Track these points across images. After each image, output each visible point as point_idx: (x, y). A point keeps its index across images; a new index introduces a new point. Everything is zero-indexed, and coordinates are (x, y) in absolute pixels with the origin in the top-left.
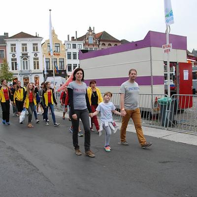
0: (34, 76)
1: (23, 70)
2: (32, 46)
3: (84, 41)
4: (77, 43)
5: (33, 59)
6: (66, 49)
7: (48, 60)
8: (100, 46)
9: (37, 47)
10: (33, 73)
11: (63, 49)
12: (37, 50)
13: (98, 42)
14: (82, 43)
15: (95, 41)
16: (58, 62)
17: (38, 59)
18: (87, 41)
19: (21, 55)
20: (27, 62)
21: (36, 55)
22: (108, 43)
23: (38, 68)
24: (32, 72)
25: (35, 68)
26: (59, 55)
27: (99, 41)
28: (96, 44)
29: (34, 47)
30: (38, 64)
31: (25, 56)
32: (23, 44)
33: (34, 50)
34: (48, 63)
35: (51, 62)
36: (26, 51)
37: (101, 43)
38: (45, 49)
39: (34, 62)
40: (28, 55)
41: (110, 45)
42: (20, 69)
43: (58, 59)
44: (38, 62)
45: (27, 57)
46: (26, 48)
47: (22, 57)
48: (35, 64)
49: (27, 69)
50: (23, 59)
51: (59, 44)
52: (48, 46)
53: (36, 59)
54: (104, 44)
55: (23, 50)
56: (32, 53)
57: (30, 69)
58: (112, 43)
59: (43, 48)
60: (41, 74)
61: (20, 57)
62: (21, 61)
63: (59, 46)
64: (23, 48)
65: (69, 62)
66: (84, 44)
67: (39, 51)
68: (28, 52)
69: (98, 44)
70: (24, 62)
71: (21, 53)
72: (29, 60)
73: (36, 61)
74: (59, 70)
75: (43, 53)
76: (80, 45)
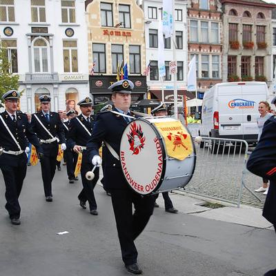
0: (63, 89)
1: (34, 72)
3: (190, 3)
5: (62, 43)
6: (147, 19)
7: (100, 49)
8: (226, 16)
9: (72, 12)
10: (63, 83)
11: (139, 21)
12: (73, 19)
13: (220, 6)
14: (184, 6)
15: (213, 3)
16: (126, 55)
17: (74, 43)
18: (196, 1)
19: (29, 31)
20: (44, 51)
21: (70, 32)
22: (244, 9)
23: (75, 70)
24: (61, 79)
25: (66, 70)
26: (129, 34)
27: (223, 4)
28: (216, 12)
29: (64, 12)
30: (75, 58)
31: (40, 34)
32: (35, 1)
33: (64, 19)
34: (102, 56)
35: (108, 54)
36: (43, 19)
37: (228, 8)
38: (94, 17)
39: (65, 52)
40: (50, 32)
41: (247, 14)
42: (28, 71)
43: (126, 45)
44: (75, 52)
45: (48, 37)
46: (43, 11)
47: (33, 37)
48: (66, 58)
49: (45, 69)
50: (36, 41)
51: (129, 6)
52: (101, 10)
53: (70, 43)
54: (234, 12)
55: (35, 19)
56: (60, 26)
57: (55, 71)
58: (251, 11)
59: (89, 14)
60: (84, 85)
61: (28, 35)
62: (30, 47)
63: (129, 13)
64: (34, 11)
65: (152, 55)
66: (188, 9)
67: (77, 23)
68: (47, 22)
69: (221, 10)
70: (36, 51)
71: (30, 25)
72: (51, 47)
73: (70, 49)
74: (129, 74)
75: (88, 28)
76: (180, 12)
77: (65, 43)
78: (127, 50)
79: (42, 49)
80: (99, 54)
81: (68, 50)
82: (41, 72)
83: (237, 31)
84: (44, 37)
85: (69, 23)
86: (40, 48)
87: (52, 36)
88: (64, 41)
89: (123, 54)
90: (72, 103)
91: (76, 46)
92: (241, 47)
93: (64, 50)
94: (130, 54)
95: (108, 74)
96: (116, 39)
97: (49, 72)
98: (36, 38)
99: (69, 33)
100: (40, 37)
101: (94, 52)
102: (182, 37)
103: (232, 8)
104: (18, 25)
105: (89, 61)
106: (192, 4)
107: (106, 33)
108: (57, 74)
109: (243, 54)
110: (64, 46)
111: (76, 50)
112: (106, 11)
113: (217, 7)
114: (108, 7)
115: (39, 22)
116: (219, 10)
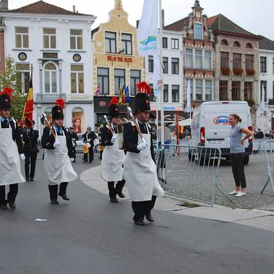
0: (70, 108)
1: (44, 92)
2: (68, 36)
3: (185, 33)
4: (170, 35)
5: (70, 67)
7: (104, 73)
8: (218, 45)
9: (80, 40)
10: (70, 103)
12: (80, 46)
13: (212, 37)
14: (180, 36)
15: (206, 34)
16: (128, 79)
17: (81, 67)
18: (191, 32)
19: (41, 56)
20: (54, 74)
21: (77, 57)
22: (234, 40)
23: (81, 91)
24: (68, 100)
25: (73, 91)
26: (130, 60)
27: (216, 34)
28: (209, 42)
29: (72, 40)
30: (81, 81)
31: (50, 59)
32: (46, 30)
33: (73, 46)
34: (105, 79)
35: (112, 78)
36: (54, 45)
37: (220, 38)
38: (99, 44)
39: (73, 75)
40: (59, 57)
41: (237, 44)
42: (38, 92)
43: (128, 70)
44: (81, 75)
45: (57, 62)
46: (54, 39)
47: (44, 61)
48: (73, 81)
49: (54, 90)
50: (47, 65)
51: (131, 35)
52: (106, 38)
53: (77, 67)
54: (225, 42)
55: (46, 45)
56: (68, 52)
57: (63, 92)
58: (241, 41)
59: (95, 42)
60: (89, 105)
61: (39, 60)
62: (41, 70)
63: (131, 41)
64: (46, 39)
65: (151, 79)
66: (184, 38)
67: (84, 49)
68: (57, 49)
69: (213, 40)
70: (47, 74)
71: (41, 51)
72: (60, 70)
73: (77, 72)
74: (130, 96)
75: (94, 54)
76: (176, 41)
77: (73, 67)
78: (128, 74)
79: (52, 72)
80: (103, 77)
81: (75, 74)
82: (51, 92)
83: (228, 59)
84: (54, 61)
85: (77, 50)
86: (50, 71)
87: (61, 60)
88: (72, 66)
89: (124, 77)
90: (78, 120)
91: (82, 70)
92: (232, 73)
93: (72, 74)
94: (131, 77)
95: (111, 95)
96: (118, 64)
97: (58, 93)
98: (47, 62)
99: (76, 59)
100: (50, 62)
101: (98, 76)
102: (178, 63)
103: (224, 38)
104: (31, 51)
105: (94, 84)
106: (188, 35)
107: (109, 58)
108: (64, 94)
109: (233, 79)
110: (72, 70)
111: (83, 74)
112: (110, 39)
113: (210, 38)
114: (112, 36)
115: (50, 49)
116: (212, 40)
